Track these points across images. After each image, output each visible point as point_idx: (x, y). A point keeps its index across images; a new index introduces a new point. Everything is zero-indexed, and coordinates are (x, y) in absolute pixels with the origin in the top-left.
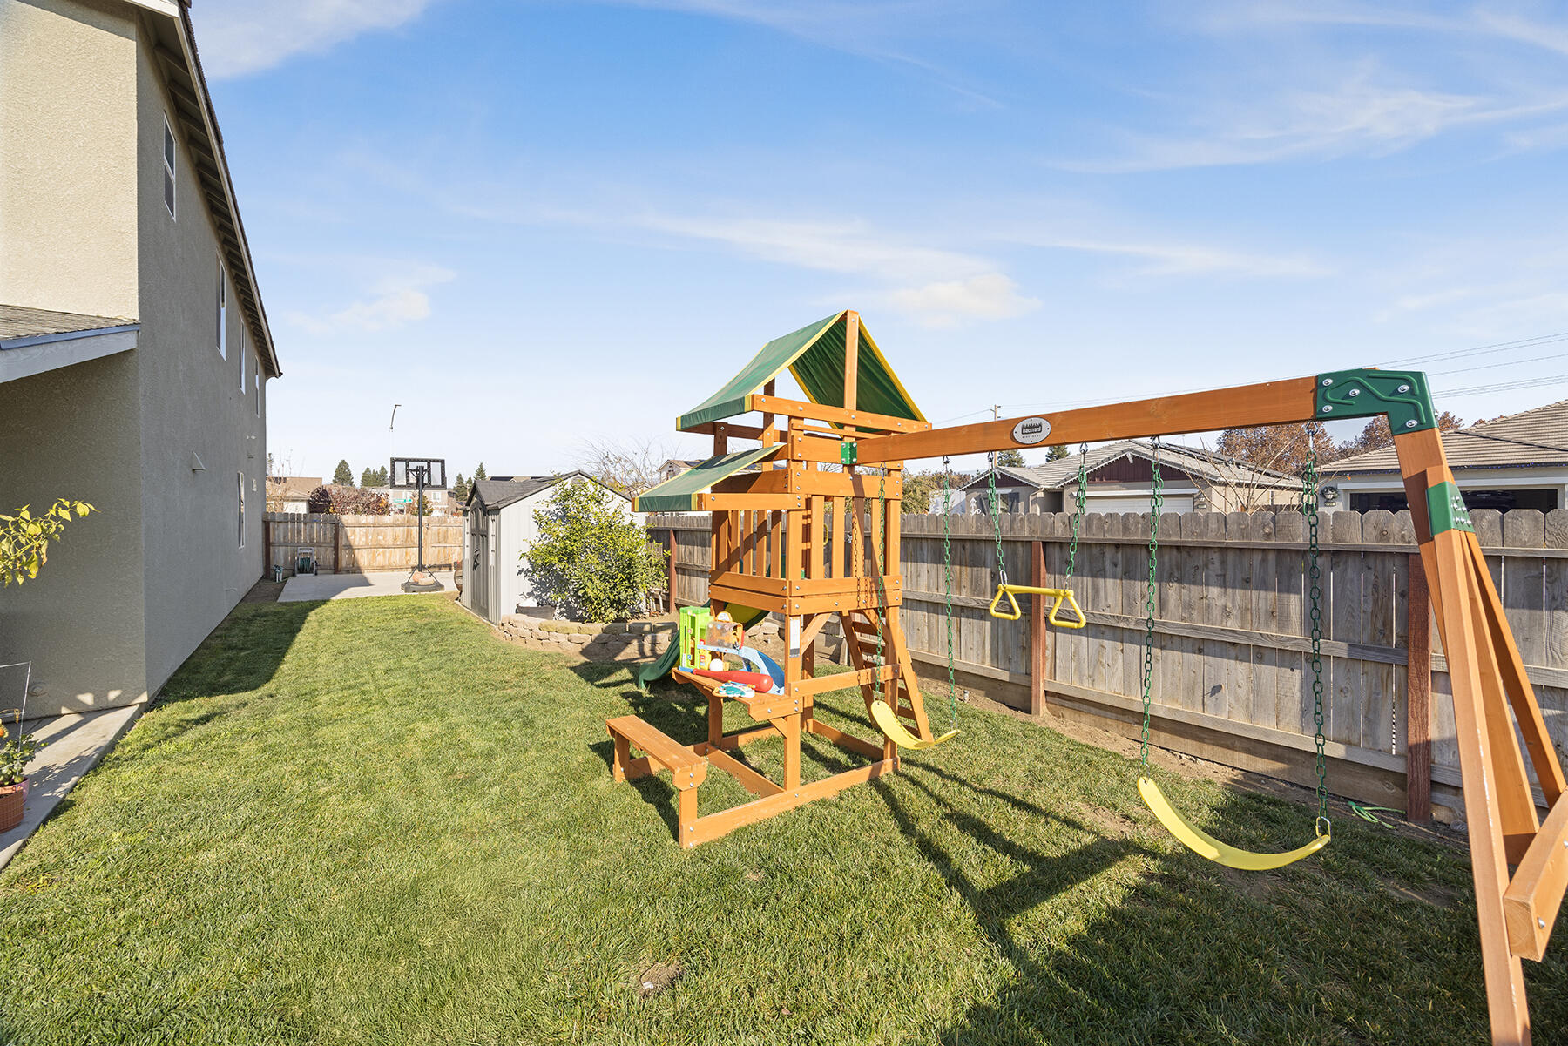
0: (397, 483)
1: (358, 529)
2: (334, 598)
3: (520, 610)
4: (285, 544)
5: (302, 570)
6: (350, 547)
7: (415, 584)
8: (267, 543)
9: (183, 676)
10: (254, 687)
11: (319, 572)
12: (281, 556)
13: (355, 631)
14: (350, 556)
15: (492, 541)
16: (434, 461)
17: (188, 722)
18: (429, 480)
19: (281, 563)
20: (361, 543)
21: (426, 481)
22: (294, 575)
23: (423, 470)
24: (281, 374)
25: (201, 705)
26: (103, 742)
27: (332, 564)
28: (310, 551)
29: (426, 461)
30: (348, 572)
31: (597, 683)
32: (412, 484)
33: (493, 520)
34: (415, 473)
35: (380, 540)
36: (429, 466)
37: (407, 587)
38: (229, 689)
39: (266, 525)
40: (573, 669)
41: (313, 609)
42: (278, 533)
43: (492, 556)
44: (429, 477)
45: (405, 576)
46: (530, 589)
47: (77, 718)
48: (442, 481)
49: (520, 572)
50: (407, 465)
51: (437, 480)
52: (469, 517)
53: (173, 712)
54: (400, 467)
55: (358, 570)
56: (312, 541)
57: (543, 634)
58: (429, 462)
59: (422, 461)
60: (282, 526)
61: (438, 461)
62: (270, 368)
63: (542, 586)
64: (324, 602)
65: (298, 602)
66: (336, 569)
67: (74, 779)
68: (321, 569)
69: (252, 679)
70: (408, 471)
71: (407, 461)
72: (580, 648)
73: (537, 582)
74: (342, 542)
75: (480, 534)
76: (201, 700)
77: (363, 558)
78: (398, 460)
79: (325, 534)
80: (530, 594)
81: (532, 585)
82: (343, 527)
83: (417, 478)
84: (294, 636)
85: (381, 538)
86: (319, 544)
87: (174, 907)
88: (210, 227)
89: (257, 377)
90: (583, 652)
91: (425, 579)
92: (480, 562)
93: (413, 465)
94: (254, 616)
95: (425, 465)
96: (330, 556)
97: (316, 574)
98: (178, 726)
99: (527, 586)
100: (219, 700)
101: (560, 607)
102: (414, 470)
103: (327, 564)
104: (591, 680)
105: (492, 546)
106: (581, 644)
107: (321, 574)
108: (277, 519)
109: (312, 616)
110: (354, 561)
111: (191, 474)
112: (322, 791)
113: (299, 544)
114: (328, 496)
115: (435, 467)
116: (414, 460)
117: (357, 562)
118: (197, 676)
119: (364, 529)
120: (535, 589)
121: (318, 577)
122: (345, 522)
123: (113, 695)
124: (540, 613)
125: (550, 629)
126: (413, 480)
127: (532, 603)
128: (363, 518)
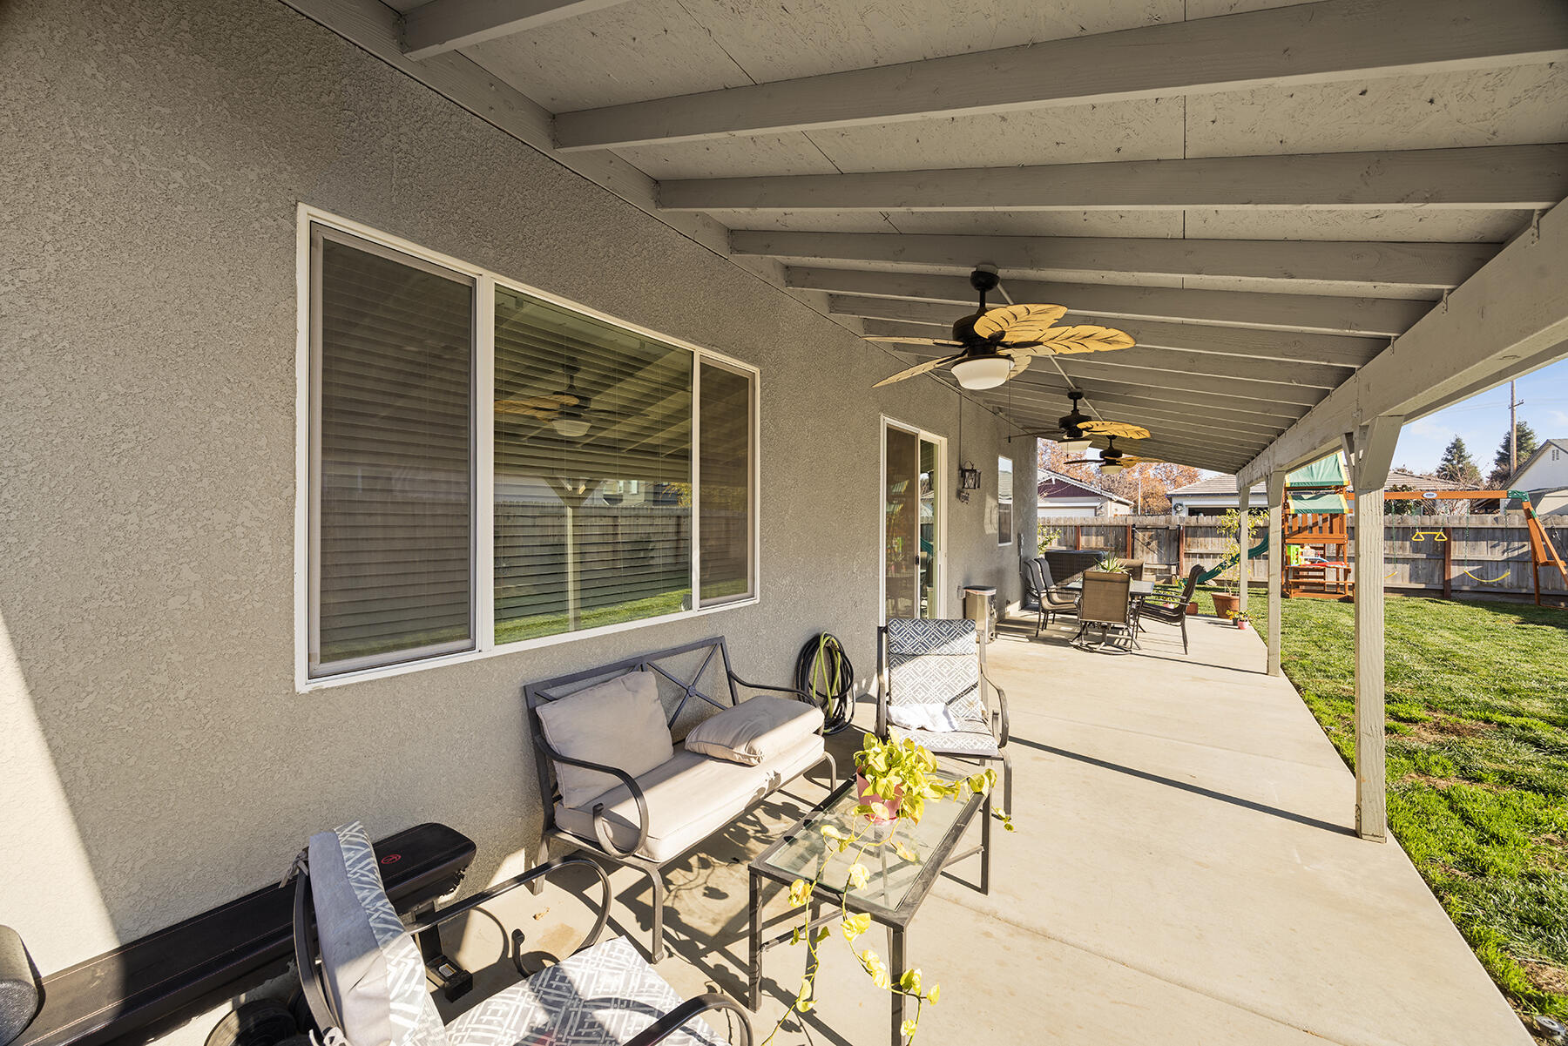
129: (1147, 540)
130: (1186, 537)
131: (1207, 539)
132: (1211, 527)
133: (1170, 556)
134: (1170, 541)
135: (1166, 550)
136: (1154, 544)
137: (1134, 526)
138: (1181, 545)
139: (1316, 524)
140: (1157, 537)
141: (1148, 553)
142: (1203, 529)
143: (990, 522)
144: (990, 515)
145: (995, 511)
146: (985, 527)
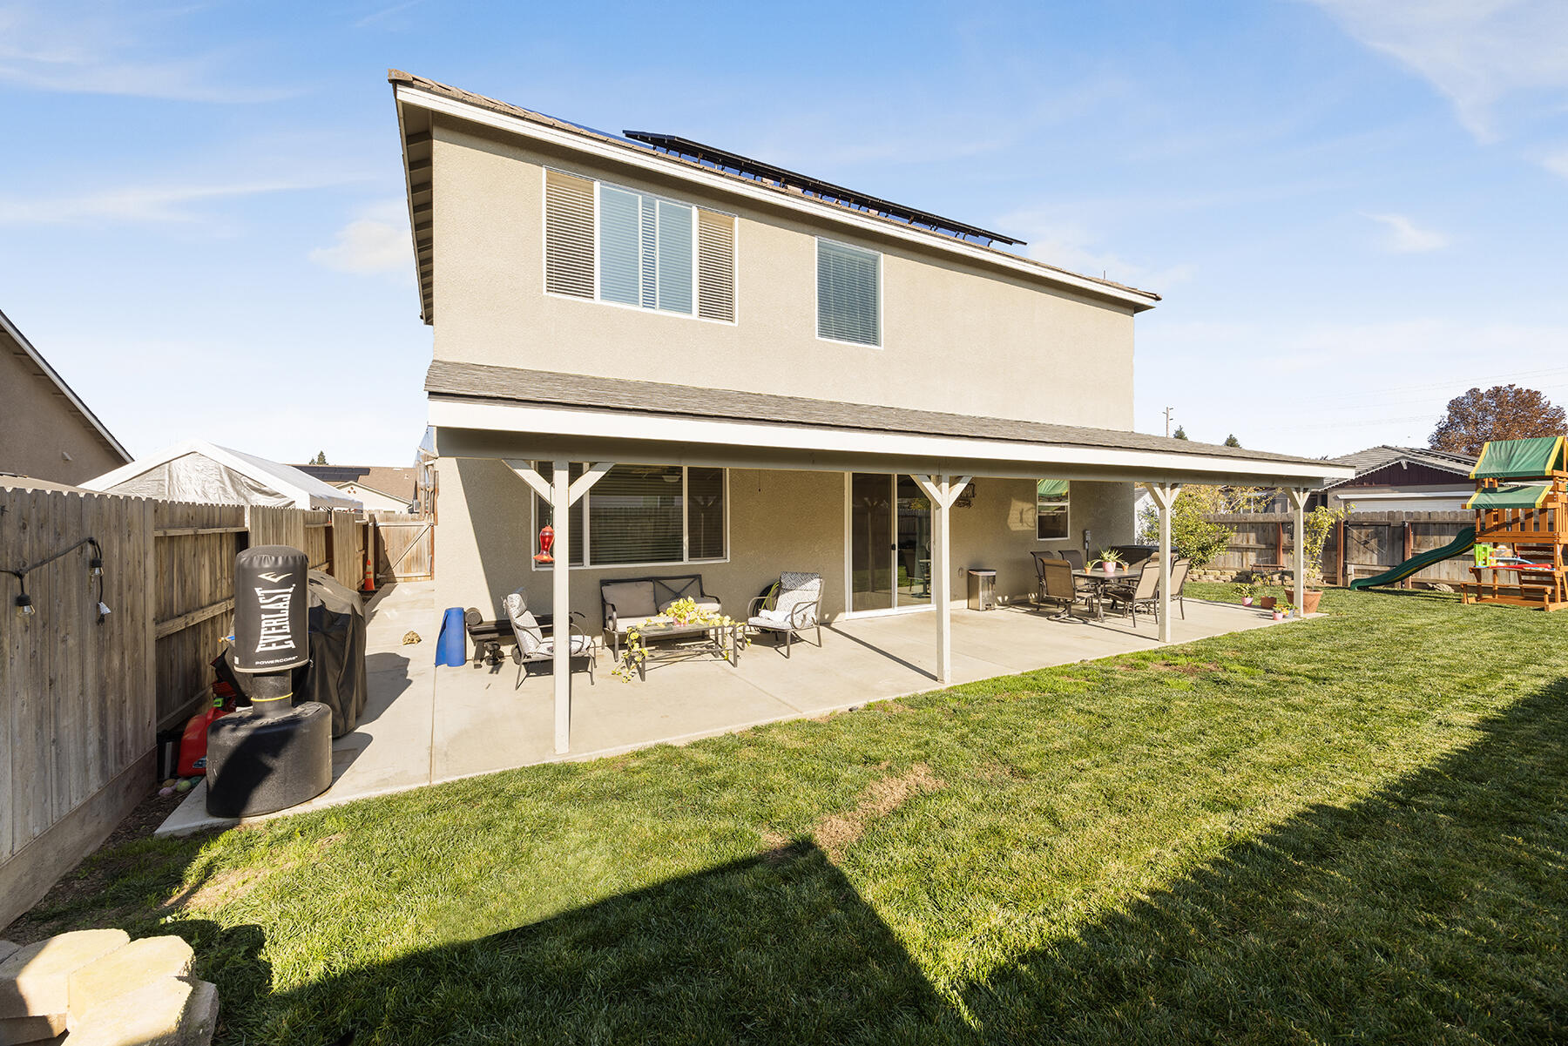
129: (1364, 538)
130: (1415, 534)
131: (1442, 538)
132: (1448, 524)
133: (1394, 556)
134: (1393, 539)
135: (1389, 549)
136: (1373, 543)
137: (1346, 522)
138: (1406, 544)
139: (1516, 520)
140: (1377, 535)
141: (1365, 553)
142: (1437, 526)
143: (1021, 521)
144: (1019, 516)
145: (1030, 512)
146: (1010, 526)
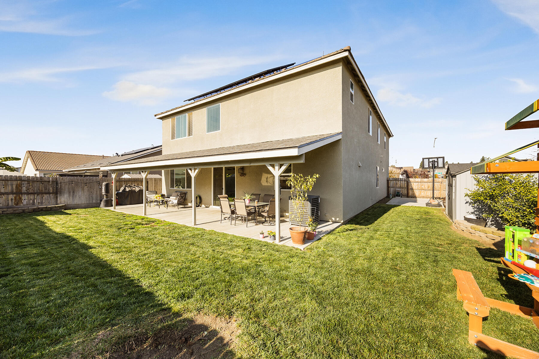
0: (425, 167)
1: (416, 183)
2: (402, 205)
3: (466, 219)
4: (393, 187)
5: (397, 196)
6: (412, 189)
7: (431, 203)
8: (388, 187)
9: (354, 219)
10: (366, 225)
11: (402, 197)
12: (392, 190)
13: (401, 216)
14: (412, 192)
15: (454, 188)
16: (440, 158)
17: (349, 229)
18: (438, 165)
19: (392, 193)
20: (416, 188)
21: (436, 165)
22: (395, 197)
23: (435, 161)
24: (393, 136)
25: (353, 226)
26: (332, 229)
27: (406, 194)
28: (400, 190)
29: (436, 158)
30: (411, 197)
31: (486, 258)
32: (431, 167)
33: (454, 180)
34: (431, 163)
35: (423, 187)
36: (438, 160)
37: (427, 204)
38: (361, 224)
39: (388, 181)
40: (478, 249)
41: (393, 208)
42: (391, 184)
43: (454, 194)
44: (438, 164)
45: (427, 200)
46: (473, 211)
47: (332, 223)
48: (443, 165)
49: (467, 203)
50: (429, 160)
51: (441, 165)
52: (447, 179)
53: (348, 226)
54: (426, 162)
55: (415, 197)
56: (400, 186)
57: (472, 231)
58: (437, 158)
59: (435, 158)
60: (392, 182)
61: (441, 158)
62: (389, 135)
63: (480, 210)
64: (398, 206)
65: (391, 205)
66: (408, 196)
67: (324, 234)
68: (403, 196)
69: (367, 223)
70: (429, 162)
71: (429, 159)
72: (493, 242)
73: (476, 208)
74: (410, 187)
75: (450, 185)
76: (354, 225)
77: (417, 193)
78: (425, 158)
79: (404, 185)
80: (472, 213)
81: (474, 209)
82: (410, 182)
83: (432, 164)
84: (384, 214)
85: (423, 186)
86: (402, 188)
87: (320, 265)
88: (366, 101)
89: (385, 138)
90: (494, 244)
91: (436, 202)
92: (451, 197)
93: (431, 160)
94: (378, 207)
95: (436, 160)
96: (406, 192)
97: (401, 197)
98: (346, 230)
99: (471, 209)
100: (358, 226)
101: (491, 221)
102: (431, 162)
103: (405, 194)
104: (484, 257)
105: (454, 191)
106: (494, 240)
107: (403, 197)
108: (391, 180)
109: (392, 210)
110: (414, 194)
111: (358, 167)
112: (361, 255)
113: (397, 187)
114: (407, 172)
115: (440, 161)
116: (431, 158)
117: (415, 194)
118: (357, 220)
119: (417, 183)
120: (475, 211)
121: (402, 198)
122: (411, 181)
123: (338, 219)
124: (476, 222)
125: (476, 230)
126: (431, 165)
127: (473, 217)
128: (417, 180)
143: (267, 181)
144: (266, 180)
145: (271, 178)
146: (262, 183)
